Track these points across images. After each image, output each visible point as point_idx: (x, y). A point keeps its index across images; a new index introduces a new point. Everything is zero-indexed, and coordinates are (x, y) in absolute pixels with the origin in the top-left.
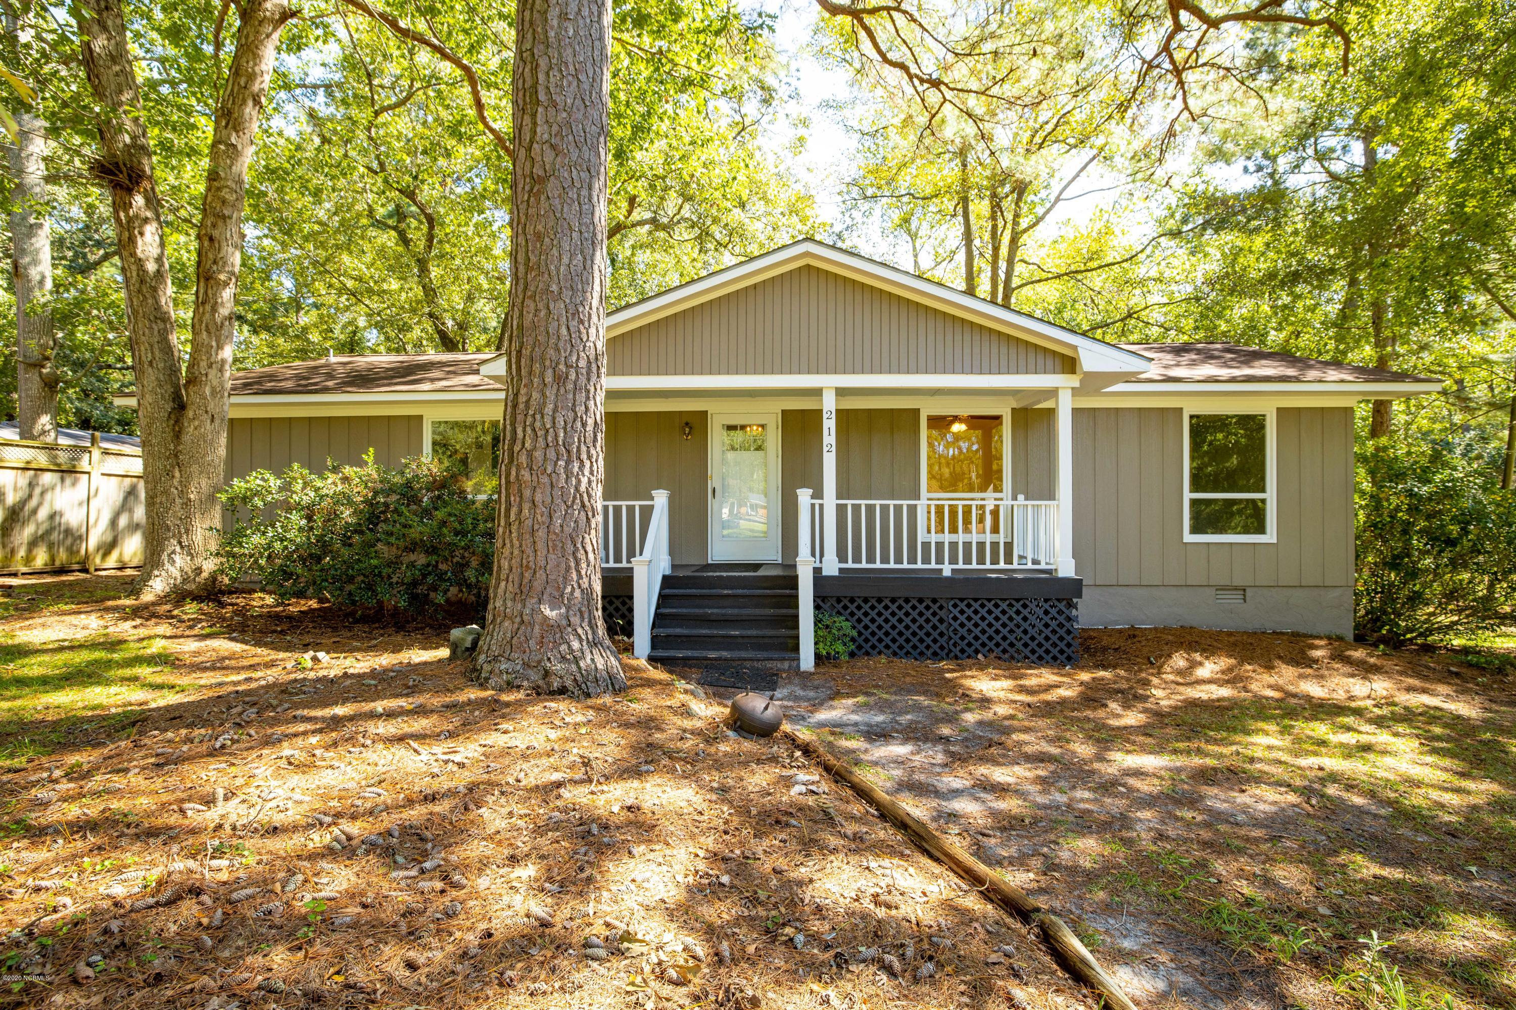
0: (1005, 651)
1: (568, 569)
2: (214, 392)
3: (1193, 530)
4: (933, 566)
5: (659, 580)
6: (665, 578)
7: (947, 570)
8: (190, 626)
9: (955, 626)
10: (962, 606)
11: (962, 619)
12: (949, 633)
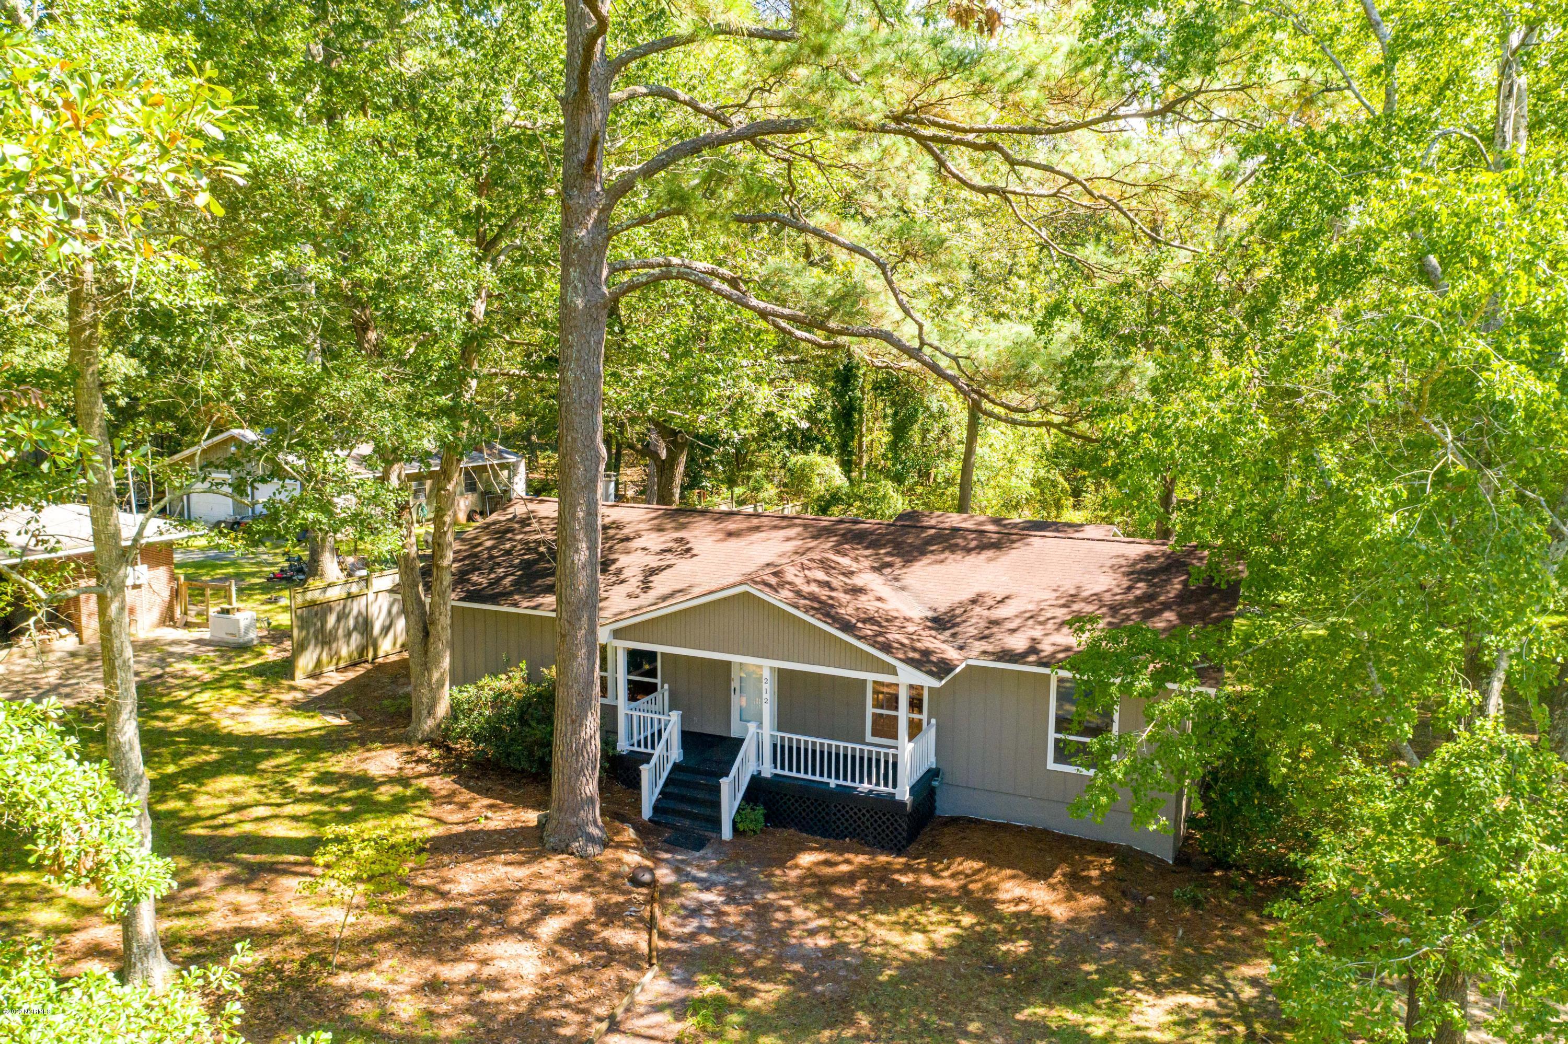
0: (862, 839)
3: (1056, 761)
4: (825, 779)
5: (669, 767)
6: (675, 764)
7: (833, 783)
8: (437, 769)
9: (835, 818)
10: (839, 807)
11: (839, 815)
12: (831, 823)
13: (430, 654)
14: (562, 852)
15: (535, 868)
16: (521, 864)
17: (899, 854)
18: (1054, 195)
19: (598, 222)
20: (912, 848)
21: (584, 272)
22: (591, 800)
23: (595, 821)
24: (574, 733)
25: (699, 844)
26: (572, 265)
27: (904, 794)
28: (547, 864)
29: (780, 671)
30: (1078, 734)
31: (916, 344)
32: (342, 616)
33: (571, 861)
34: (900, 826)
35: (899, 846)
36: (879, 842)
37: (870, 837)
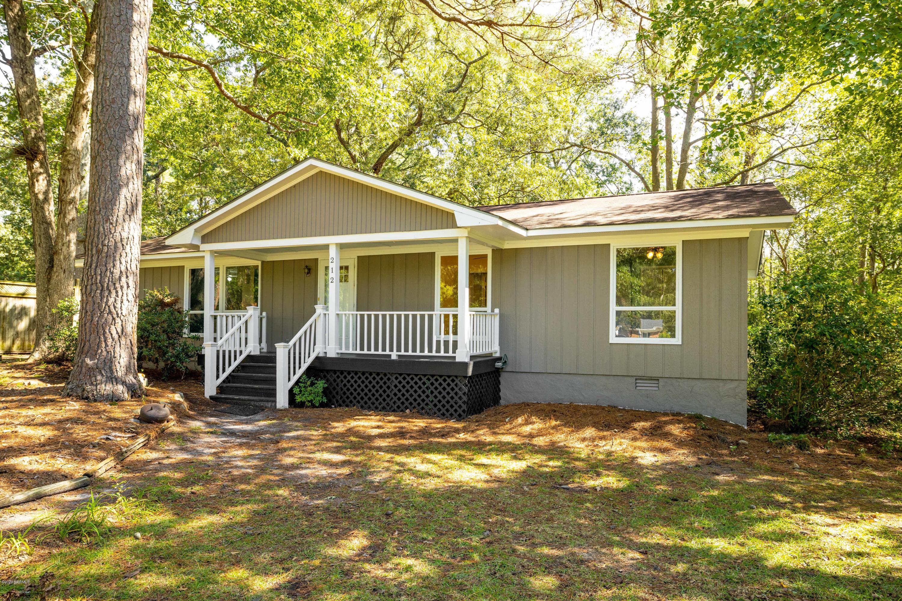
0: (423, 408)
1: (100, 342)
2: (65, 259)
3: (618, 335)
5: (241, 358)
6: (251, 356)
7: (394, 356)
9: (396, 391)
10: (400, 378)
11: (400, 386)
12: (392, 395)
13: (53, 282)
17: (459, 420)
20: (474, 417)
25: (253, 412)
27: (464, 356)
34: (460, 389)
35: (460, 411)
36: (439, 410)
37: (431, 406)
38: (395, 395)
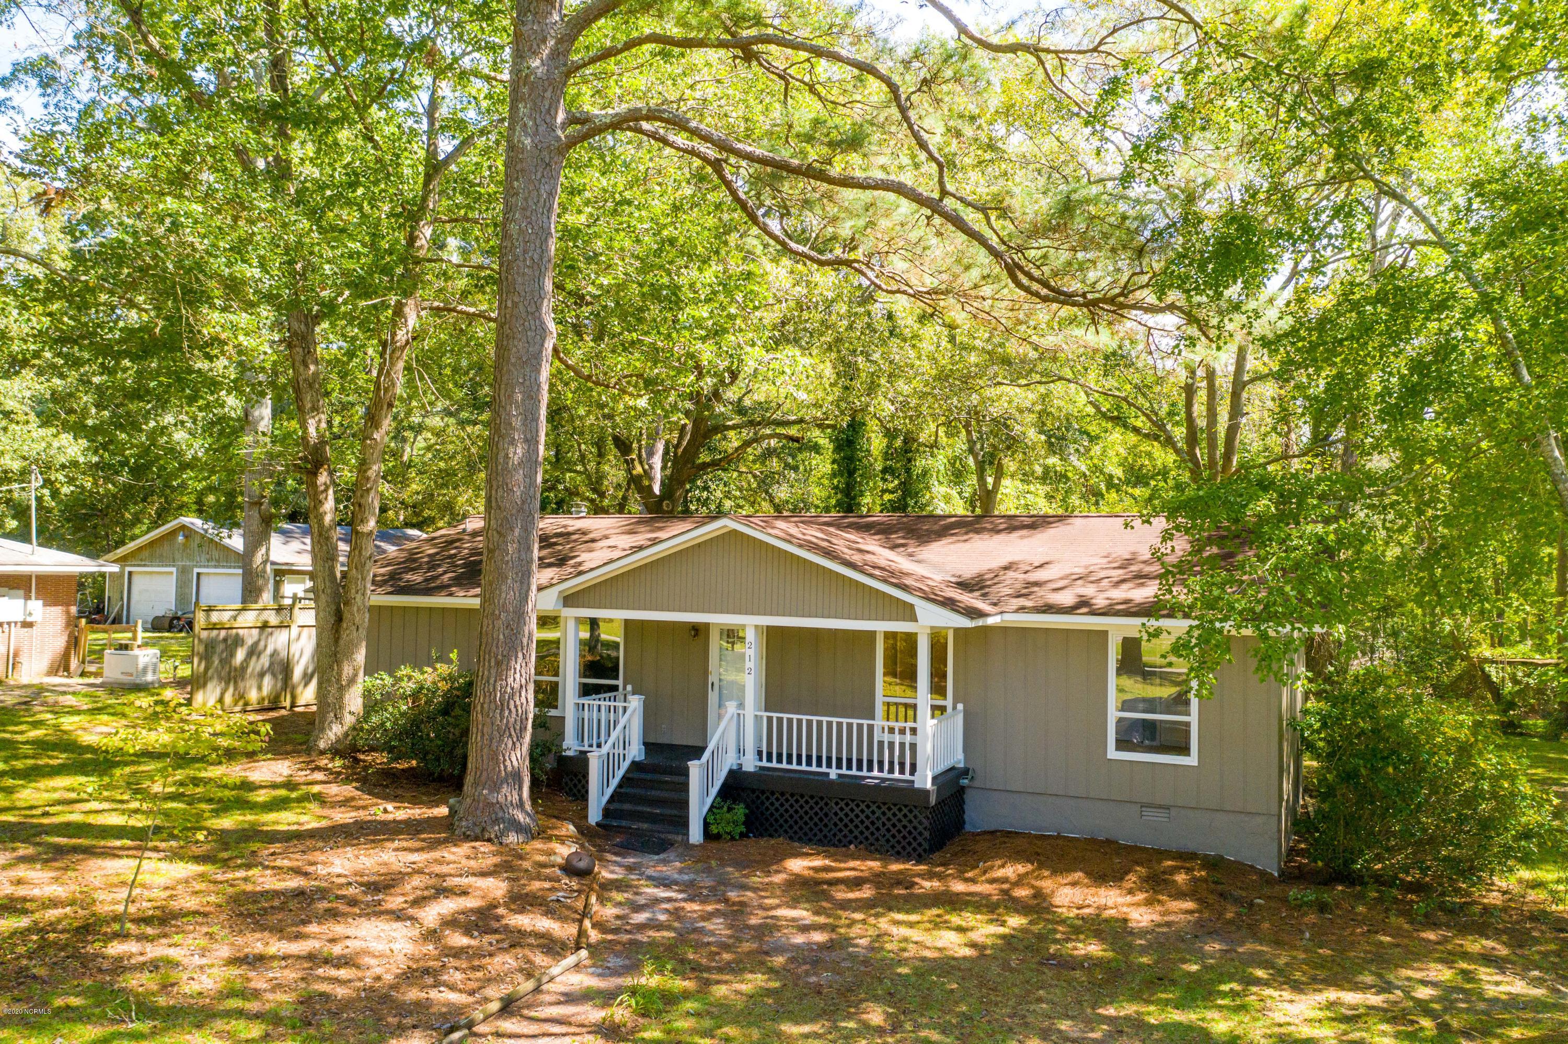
0: (872, 844)
2: (358, 611)
3: (1118, 748)
4: (824, 769)
5: (625, 765)
6: (634, 763)
7: (833, 773)
8: (336, 777)
9: (836, 819)
10: (842, 804)
11: (841, 814)
12: (831, 825)
13: (342, 642)
14: (476, 839)
15: (436, 854)
16: (417, 850)
17: (919, 861)
18: (1095, 50)
19: (555, 54)
20: (936, 856)
21: (535, 108)
22: (516, 776)
23: (521, 805)
24: (499, 677)
25: (660, 847)
26: (523, 99)
27: (925, 780)
28: (454, 849)
29: (770, 629)
30: (1144, 711)
31: (936, 195)
32: (253, 652)
33: (484, 847)
34: (920, 823)
35: (920, 850)
36: (893, 847)
37: (882, 841)
38: (836, 825)
